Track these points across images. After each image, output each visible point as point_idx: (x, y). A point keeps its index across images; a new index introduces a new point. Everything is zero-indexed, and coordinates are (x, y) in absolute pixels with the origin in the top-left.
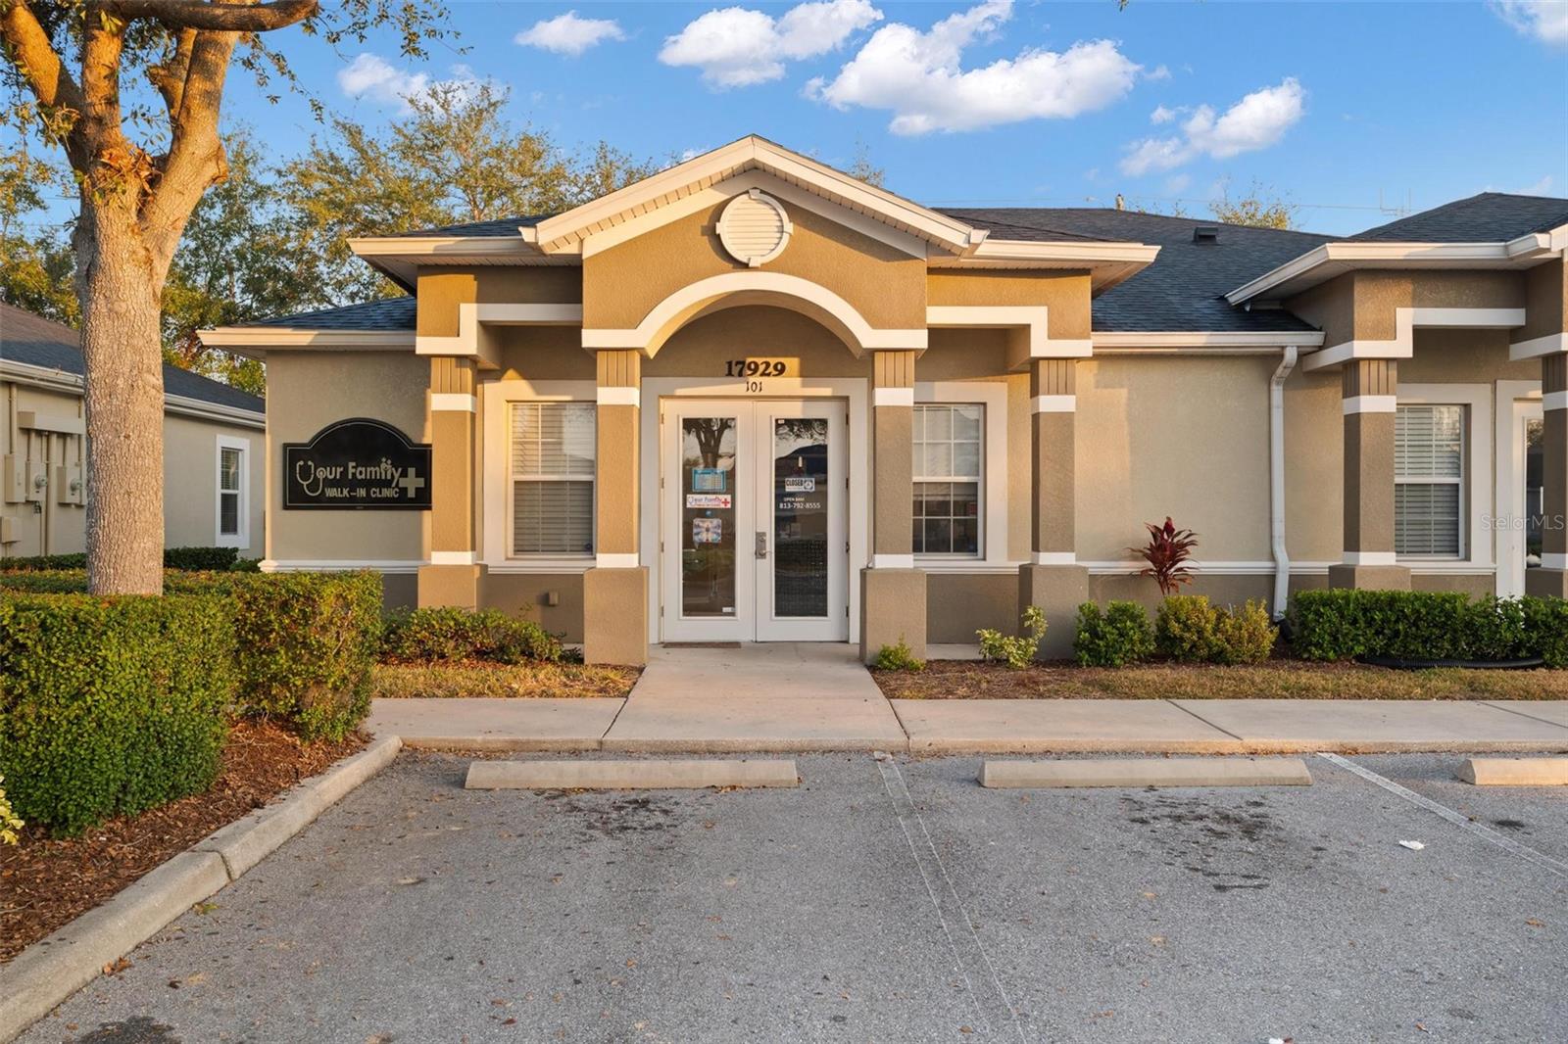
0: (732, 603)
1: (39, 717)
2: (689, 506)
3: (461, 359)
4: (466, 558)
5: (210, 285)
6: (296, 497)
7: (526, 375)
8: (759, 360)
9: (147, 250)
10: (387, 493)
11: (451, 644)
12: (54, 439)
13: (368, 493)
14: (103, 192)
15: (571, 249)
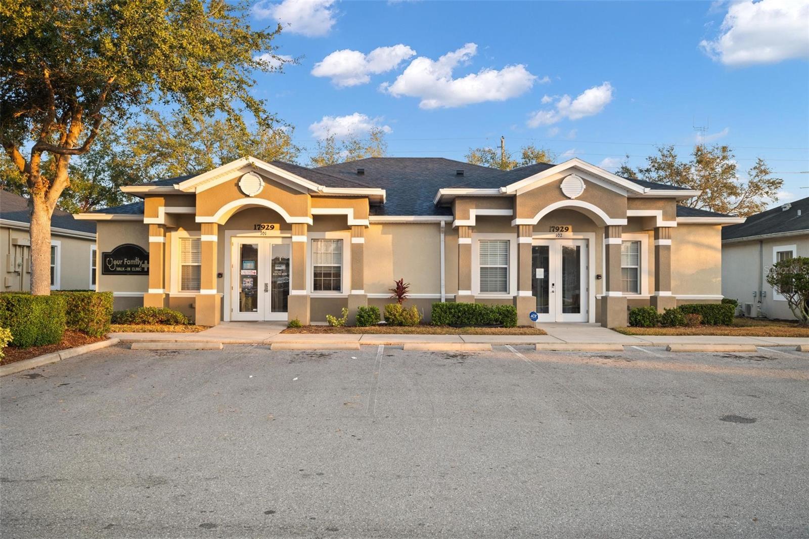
0: (256, 307)
1: (17, 321)
2: (242, 274)
3: (160, 225)
4: (161, 291)
5: (95, 178)
6: (106, 271)
7: (186, 229)
8: (265, 225)
9: (47, 207)
10: (138, 269)
11: (152, 318)
12: (25, 248)
13: (131, 269)
14: (35, 194)
15: (192, 190)
